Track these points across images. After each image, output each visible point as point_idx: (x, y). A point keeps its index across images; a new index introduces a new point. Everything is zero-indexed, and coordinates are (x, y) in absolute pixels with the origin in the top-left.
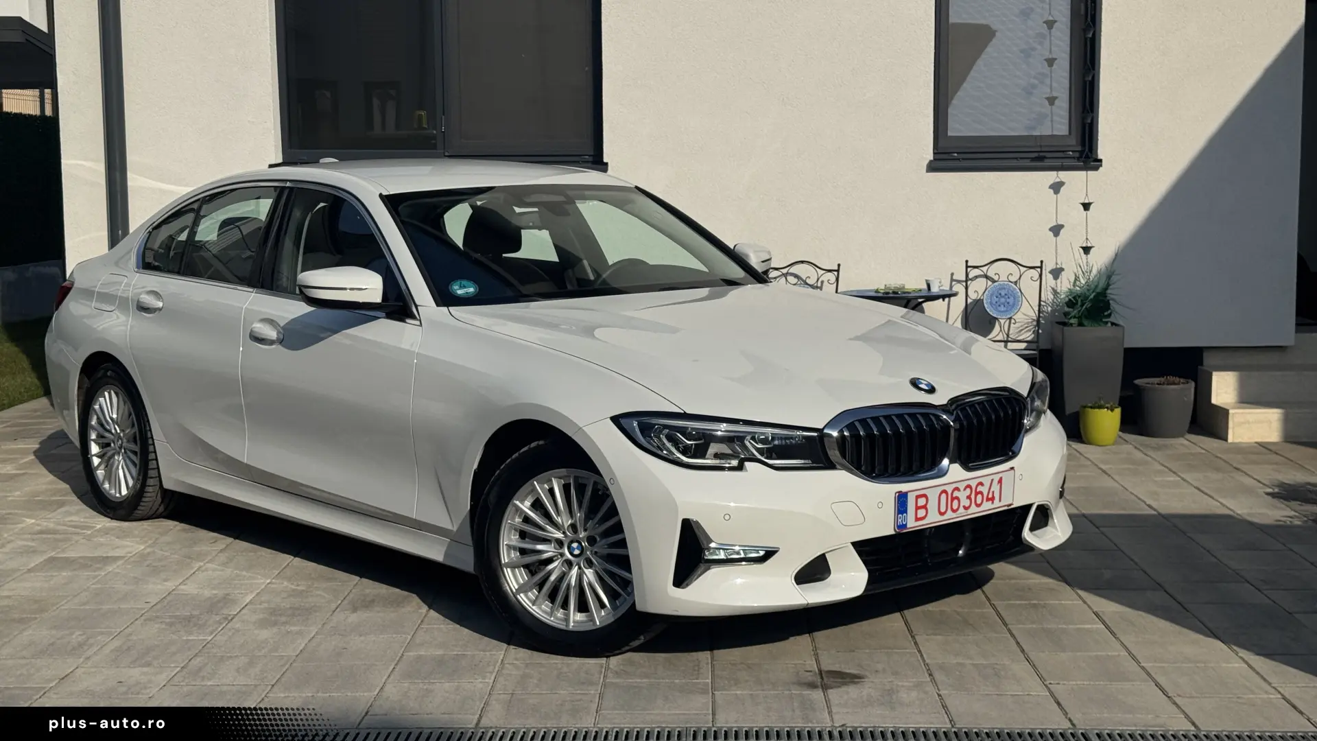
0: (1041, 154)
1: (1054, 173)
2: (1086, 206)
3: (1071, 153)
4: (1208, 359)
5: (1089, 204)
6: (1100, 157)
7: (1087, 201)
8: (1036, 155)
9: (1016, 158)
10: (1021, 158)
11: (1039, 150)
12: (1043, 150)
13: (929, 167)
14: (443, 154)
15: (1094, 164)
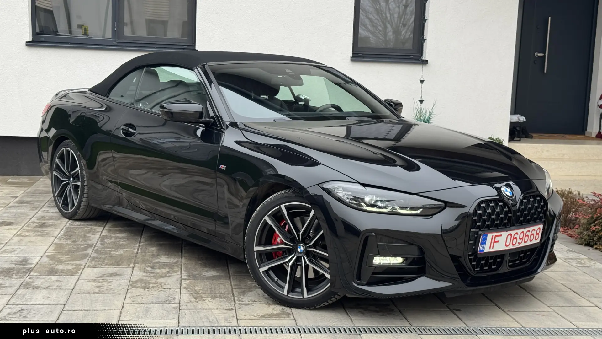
3: (412, 57)
5: (423, 81)
6: (427, 59)
7: (422, 79)
12: (401, 54)
13: (352, 60)
14: (115, 41)
15: (425, 62)
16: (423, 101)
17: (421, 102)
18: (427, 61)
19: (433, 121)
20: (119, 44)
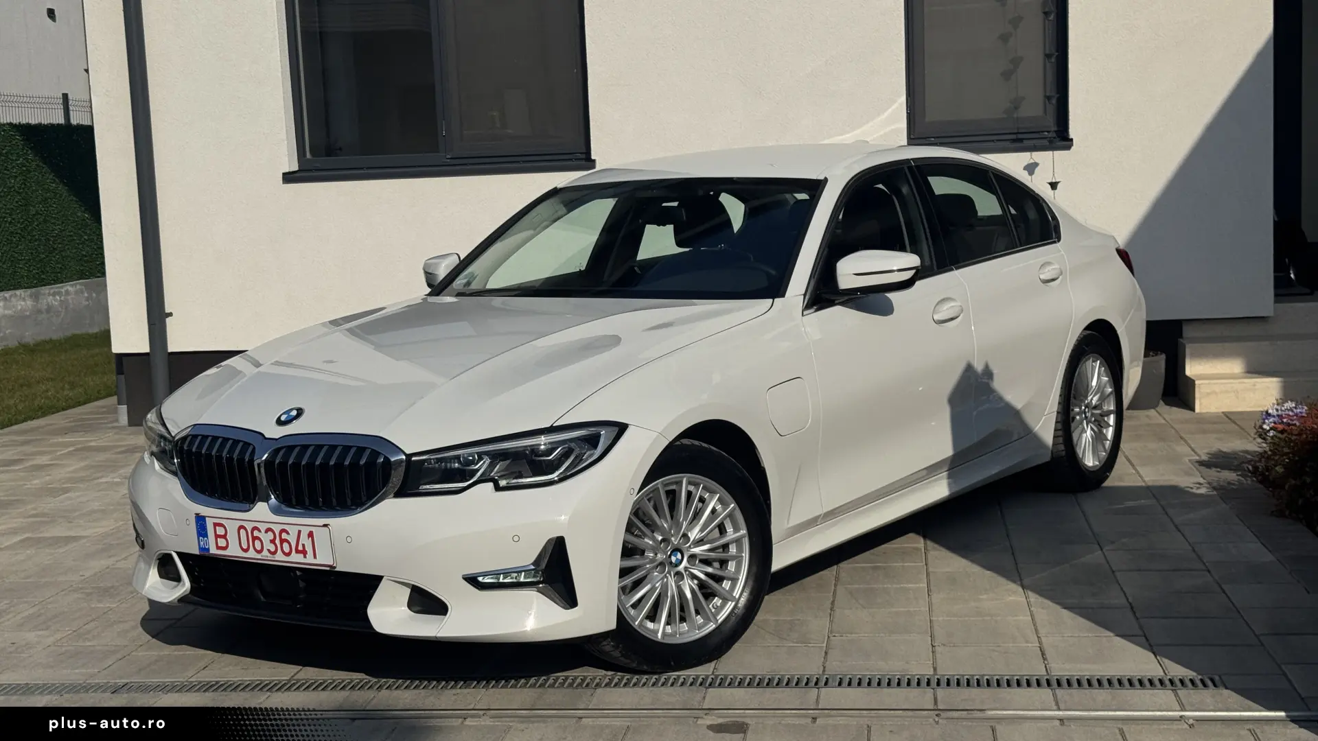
0: (1020, 136)
1: (1028, 154)
2: (1054, 185)
3: (1046, 133)
4: (1188, 331)
5: (1057, 183)
6: (1071, 136)
7: (1054, 180)
8: (1014, 137)
9: (993, 141)
10: (998, 140)
11: (1016, 131)
12: (1020, 131)
15: (1069, 143)
18: (1072, 139)
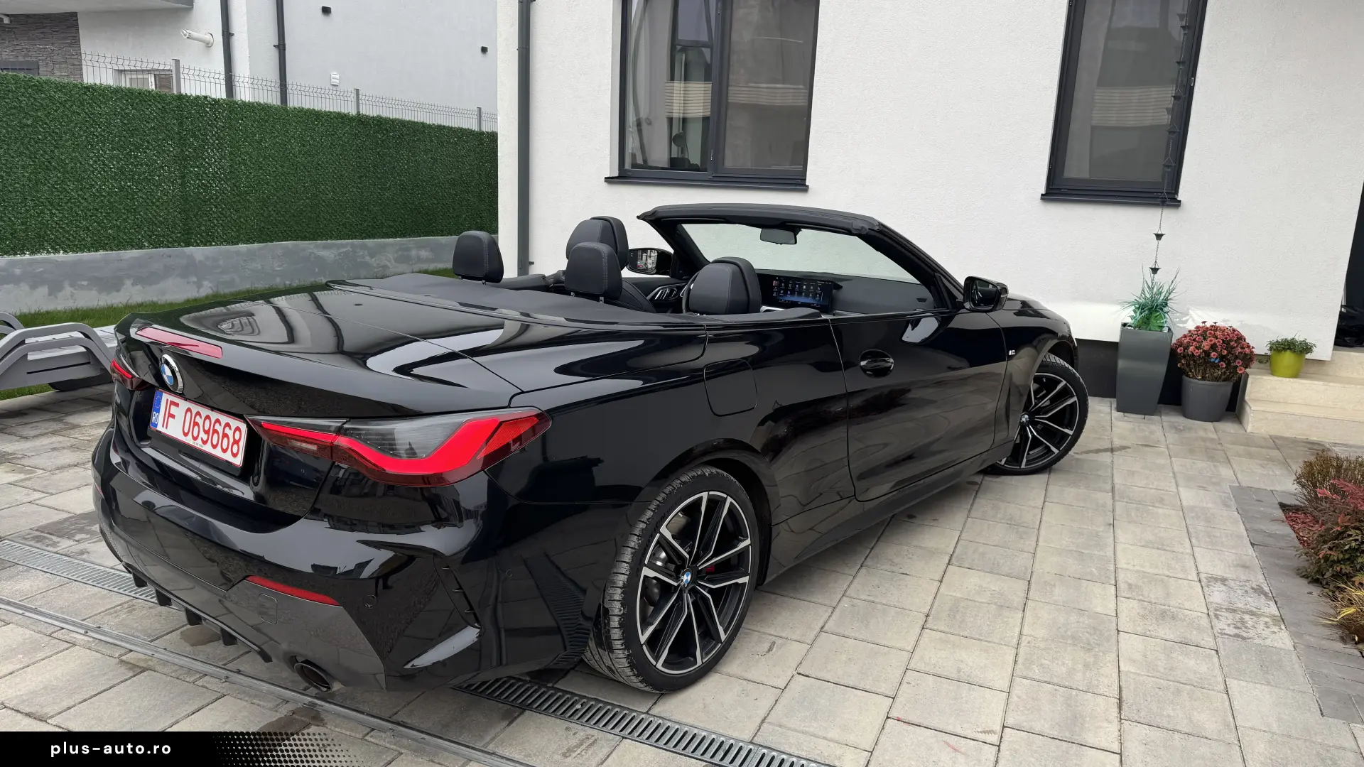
0: (1138, 195)
2: (1159, 236)
3: (1160, 194)
5: (1162, 235)
6: (1180, 198)
7: (1159, 233)
8: (1132, 194)
10: (1118, 196)
13: (1042, 199)
14: (710, 175)
15: (1176, 204)
16: (1158, 269)
17: (1155, 270)
18: (1180, 201)
19: (1175, 303)
20: (716, 179)
